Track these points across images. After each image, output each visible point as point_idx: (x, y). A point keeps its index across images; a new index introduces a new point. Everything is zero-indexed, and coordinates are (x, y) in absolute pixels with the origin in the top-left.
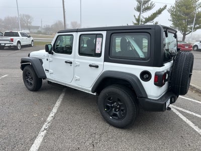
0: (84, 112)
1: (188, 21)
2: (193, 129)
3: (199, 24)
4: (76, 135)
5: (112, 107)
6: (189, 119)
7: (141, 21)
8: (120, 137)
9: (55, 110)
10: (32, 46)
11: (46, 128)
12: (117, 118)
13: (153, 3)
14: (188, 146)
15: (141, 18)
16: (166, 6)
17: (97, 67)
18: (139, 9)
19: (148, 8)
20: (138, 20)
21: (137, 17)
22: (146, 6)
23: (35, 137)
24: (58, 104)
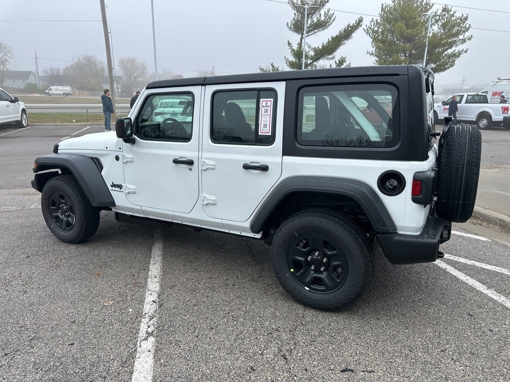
0: (231, 282)
1: (410, 55)
2: (486, 296)
3: (435, 62)
4: (233, 338)
5: (308, 264)
6: (472, 276)
7: (307, 57)
8: (339, 331)
9: (153, 286)
10: (22, 126)
11: (150, 330)
12: (323, 288)
13: (331, 12)
14: (489, 332)
15: (306, 48)
16: (361, 20)
17: (265, 168)
18: (298, 27)
19: (321, 25)
20: (298, 54)
21: (295, 47)
22: (315, 20)
23: (132, 355)
24: (155, 269)
